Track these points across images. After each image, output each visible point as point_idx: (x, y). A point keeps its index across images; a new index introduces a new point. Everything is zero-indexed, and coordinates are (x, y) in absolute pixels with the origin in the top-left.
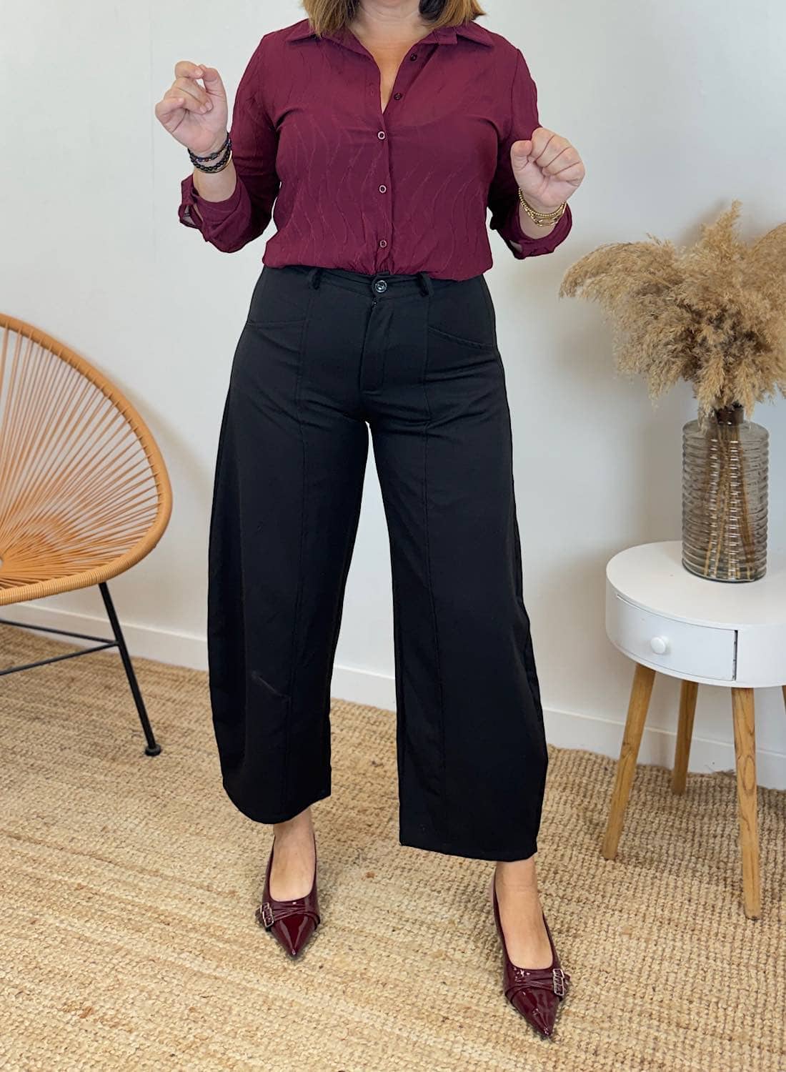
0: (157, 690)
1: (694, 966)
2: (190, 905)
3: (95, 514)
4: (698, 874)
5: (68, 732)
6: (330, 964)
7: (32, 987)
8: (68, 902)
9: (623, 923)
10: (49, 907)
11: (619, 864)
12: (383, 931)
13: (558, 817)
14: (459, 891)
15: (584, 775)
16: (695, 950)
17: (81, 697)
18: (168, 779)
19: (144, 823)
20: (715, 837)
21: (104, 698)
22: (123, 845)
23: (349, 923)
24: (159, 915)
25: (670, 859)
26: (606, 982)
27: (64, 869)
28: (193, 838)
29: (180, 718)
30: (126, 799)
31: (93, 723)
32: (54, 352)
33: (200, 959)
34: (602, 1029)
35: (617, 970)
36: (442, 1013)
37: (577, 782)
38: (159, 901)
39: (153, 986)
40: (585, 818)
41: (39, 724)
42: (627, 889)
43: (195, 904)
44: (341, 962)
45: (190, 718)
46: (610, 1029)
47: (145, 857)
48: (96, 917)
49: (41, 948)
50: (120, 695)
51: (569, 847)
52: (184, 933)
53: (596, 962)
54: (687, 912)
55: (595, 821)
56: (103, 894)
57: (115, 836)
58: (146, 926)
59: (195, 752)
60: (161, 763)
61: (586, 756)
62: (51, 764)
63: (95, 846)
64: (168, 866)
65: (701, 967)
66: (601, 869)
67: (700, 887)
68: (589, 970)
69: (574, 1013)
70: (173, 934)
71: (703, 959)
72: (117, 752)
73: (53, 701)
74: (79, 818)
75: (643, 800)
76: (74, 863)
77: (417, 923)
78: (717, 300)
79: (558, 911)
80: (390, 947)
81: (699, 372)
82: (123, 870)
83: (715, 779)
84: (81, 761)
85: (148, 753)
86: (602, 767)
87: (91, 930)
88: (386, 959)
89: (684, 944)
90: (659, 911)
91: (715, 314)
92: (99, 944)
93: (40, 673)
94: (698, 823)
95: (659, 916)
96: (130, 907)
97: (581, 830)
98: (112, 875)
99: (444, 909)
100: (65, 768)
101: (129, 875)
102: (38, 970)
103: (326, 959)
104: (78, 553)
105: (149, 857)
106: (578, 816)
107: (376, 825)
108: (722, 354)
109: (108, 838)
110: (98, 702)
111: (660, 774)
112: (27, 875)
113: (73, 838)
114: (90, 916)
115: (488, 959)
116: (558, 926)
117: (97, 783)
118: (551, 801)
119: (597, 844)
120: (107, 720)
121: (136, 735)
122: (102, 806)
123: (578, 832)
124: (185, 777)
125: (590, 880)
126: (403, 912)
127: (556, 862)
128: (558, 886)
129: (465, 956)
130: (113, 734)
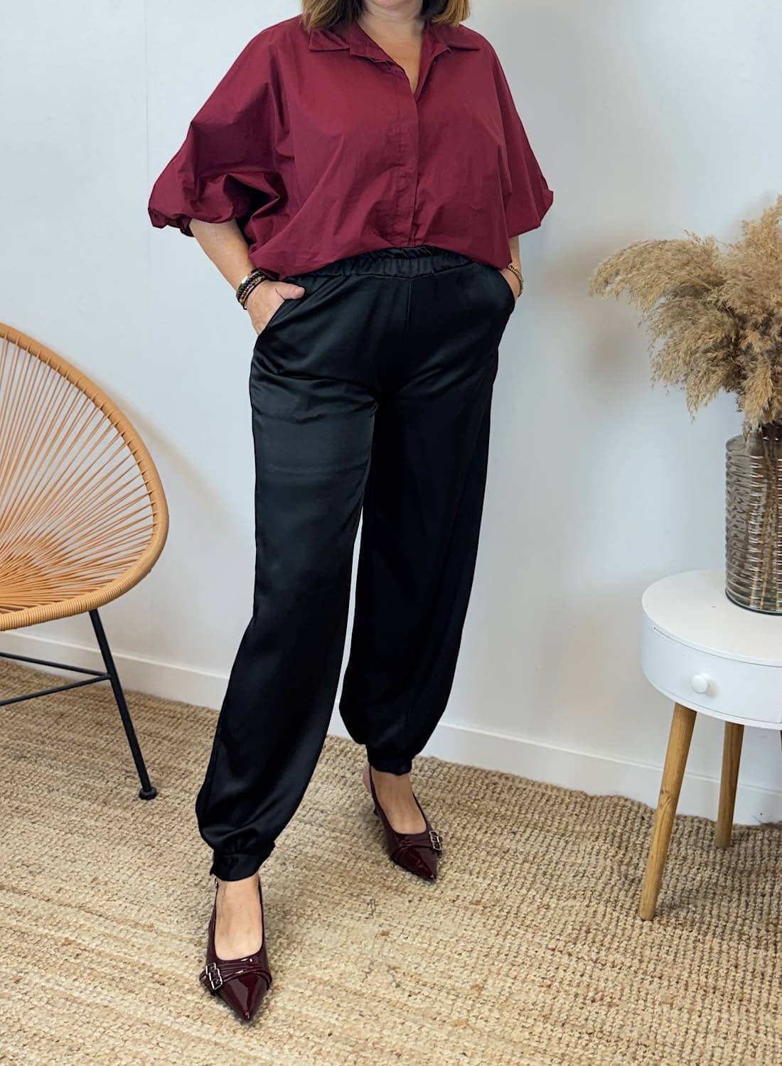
0: (152, 727)
1: (742, 1041)
2: (187, 964)
3: (86, 535)
4: (744, 937)
5: (56, 772)
6: (340, 1030)
7: (15, 1052)
8: (54, 959)
9: (663, 991)
10: (35, 965)
11: (656, 925)
12: (398, 996)
13: (591, 870)
14: (482, 954)
15: (618, 823)
16: (743, 1022)
17: (71, 734)
18: (164, 826)
19: (138, 873)
20: (763, 896)
21: (95, 735)
22: (115, 898)
24: (154, 974)
25: (713, 920)
26: (644, 1057)
27: (50, 922)
29: (178, 758)
30: (119, 847)
31: (83, 763)
32: (42, 359)
33: (199, 1023)
35: (656, 1043)
37: (611, 831)
38: (153, 960)
39: (147, 1052)
40: (620, 872)
41: (25, 764)
42: (667, 954)
44: (351, 1029)
47: (139, 911)
48: (85, 975)
49: (26, 1010)
50: (112, 732)
51: (602, 903)
52: (181, 994)
53: (633, 1034)
54: (734, 980)
55: (631, 878)
56: (93, 950)
57: (107, 888)
58: (139, 987)
60: (157, 808)
61: (622, 802)
62: (37, 807)
63: (84, 898)
64: (164, 921)
65: (750, 1042)
66: (637, 931)
67: (747, 952)
68: (626, 1044)
70: (169, 995)
71: (752, 1032)
72: (109, 794)
73: (40, 738)
74: (67, 866)
75: (683, 854)
76: (61, 916)
77: (436, 987)
78: (763, 303)
79: (591, 978)
80: (405, 1013)
81: (744, 383)
82: (115, 924)
83: (763, 831)
84: (69, 804)
85: (142, 796)
86: (639, 815)
87: (80, 990)
88: (400, 1027)
89: (731, 1016)
90: (703, 979)
91: (760, 319)
92: (88, 1005)
93: (27, 708)
94: (744, 880)
95: (703, 984)
96: (122, 965)
97: (615, 885)
98: (102, 929)
99: (466, 972)
100: (53, 812)
101: (121, 930)
102: (22, 1032)
103: (334, 1025)
104: (67, 577)
105: (143, 910)
106: (612, 868)
108: (769, 363)
109: (99, 891)
110: (90, 740)
111: (702, 826)
112: (11, 928)
113: (60, 889)
114: (78, 974)
115: (513, 1029)
116: (591, 994)
117: (87, 829)
118: (582, 852)
119: (632, 903)
120: (99, 760)
121: (129, 777)
122: (93, 854)
123: (612, 887)
124: (182, 824)
125: (625, 942)
126: (420, 975)
127: (588, 920)
128: (590, 947)
129: (488, 1024)
130: (105, 775)
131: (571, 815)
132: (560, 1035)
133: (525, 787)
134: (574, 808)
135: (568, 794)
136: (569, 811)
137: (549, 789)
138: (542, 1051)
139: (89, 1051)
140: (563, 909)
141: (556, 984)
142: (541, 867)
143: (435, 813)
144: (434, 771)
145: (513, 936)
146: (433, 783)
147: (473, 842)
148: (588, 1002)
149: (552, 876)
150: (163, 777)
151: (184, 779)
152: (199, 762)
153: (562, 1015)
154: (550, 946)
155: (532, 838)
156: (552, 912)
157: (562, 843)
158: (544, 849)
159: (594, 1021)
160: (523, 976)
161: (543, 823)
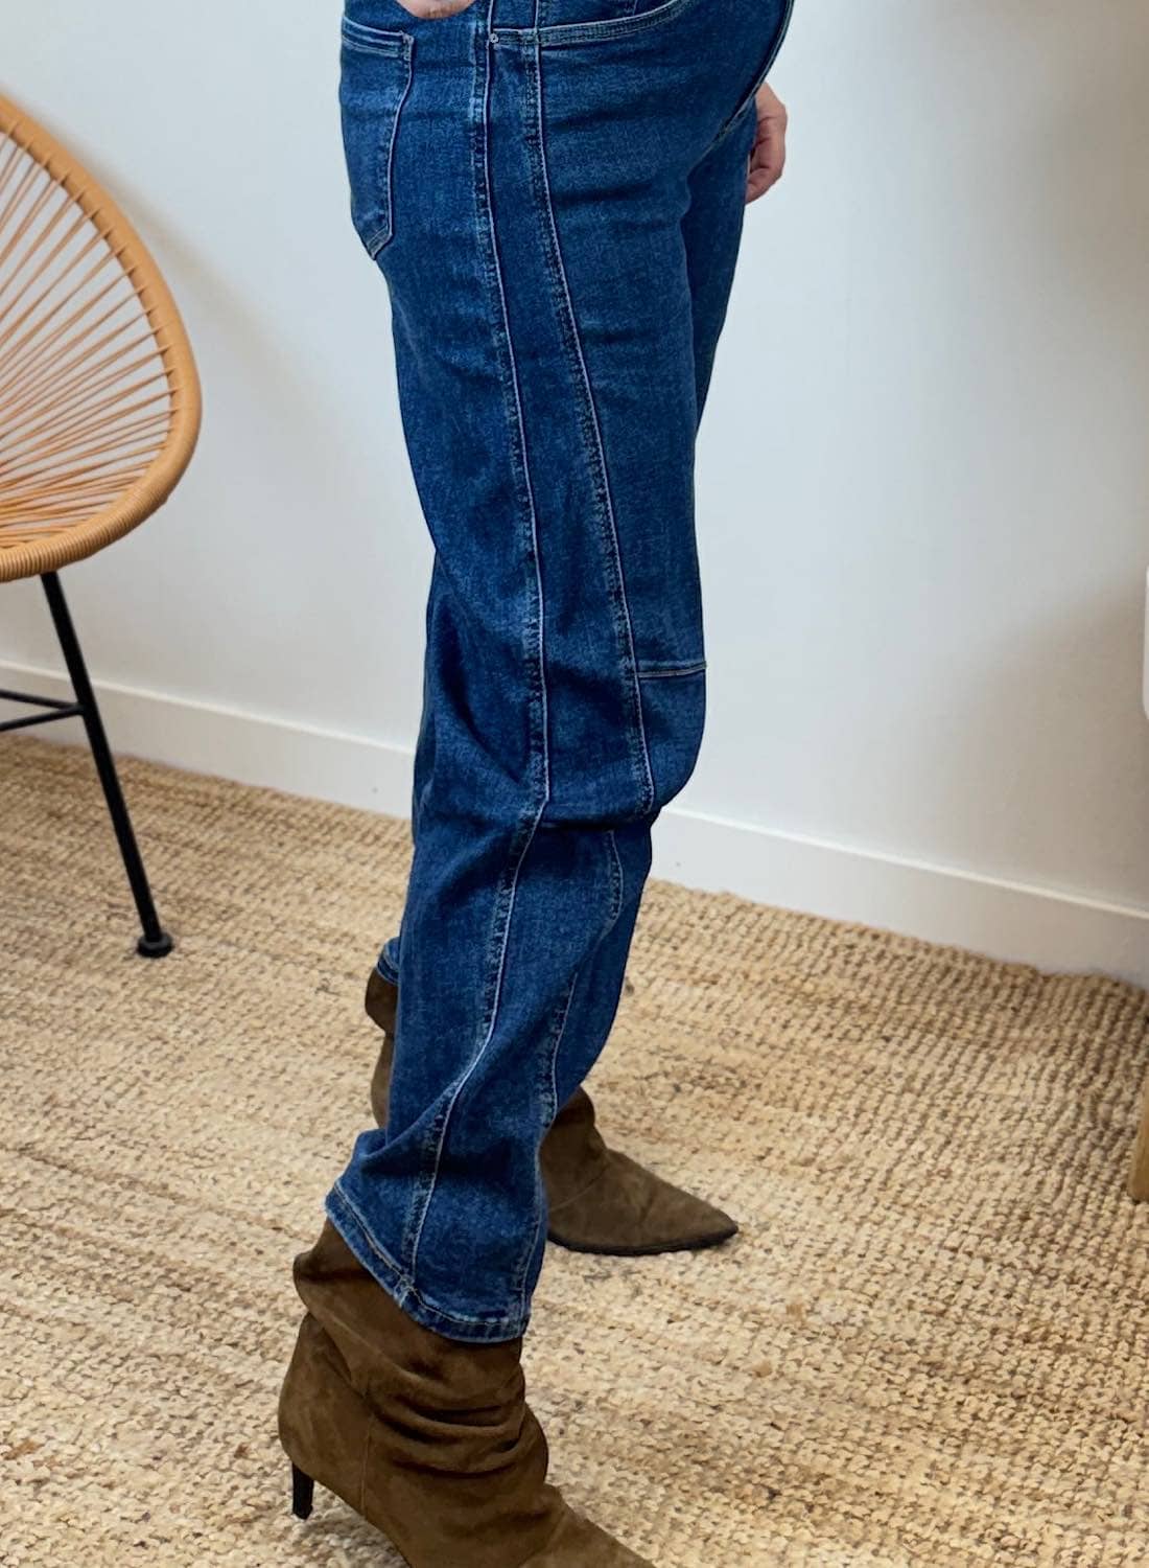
0: (161, 823)
2: (235, 1256)
12: (647, 1321)
13: (1036, 1107)
14: (812, 1251)
15: (1097, 1026)
18: (187, 1007)
19: (135, 1091)
21: (47, 837)
22: (91, 1133)
23: (575, 1300)
24: (170, 1271)
26: (1122, 1440)
28: (239, 1124)
29: (213, 881)
30: (97, 1043)
31: (24, 887)
33: (256, 1358)
34: (1109, 1528)
36: (769, 1482)
37: (1082, 1037)
38: (167, 1246)
39: (159, 1404)
40: (1093, 1115)
43: (242, 1254)
44: (556, 1373)
45: (235, 883)
46: (1125, 1529)
47: (138, 1159)
48: (35, 1268)
50: (82, 831)
51: (1056, 1167)
52: (221, 1306)
53: (1104, 1399)
55: (1117, 1126)
56: (50, 1227)
57: (73, 1115)
58: (140, 1292)
59: (245, 952)
60: (171, 972)
61: (1105, 989)
63: (31, 1132)
64: (189, 1178)
68: (1089, 1416)
69: (1050, 1497)
70: (197, 1308)
72: (77, 947)
77: (721, 1308)
79: (1026, 1301)
80: (661, 1352)
82: (90, 1181)
85: (143, 951)
87: (26, 1294)
88: (651, 1374)
92: (41, 1321)
96: (106, 1253)
97: (1084, 1137)
98: (66, 1190)
99: (780, 1283)
105: (147, 1158)
107: (638, 1115)
109: (59, 1118)
110: (36, 845)
114: (22, 1267)
115: (869, 1385)
116: (1024, 1329)
117: (34, 1009)
118: (1021, 1076)
119: (1116, 1172)
120: (54, 882)
121: (116, 915)
122: (46, 1054)
123: (1079, 1140)
124: (222, 1003)
125: (1099, 1239)
126: (690, 1286)
127: (1026, 1196)
128: (1028, 1246)
129: (822, 1375)
130: (68, 911)
131: (1003, 1008)
132: (961, 1399)
133: (910, 954)
134: (1010, 996)
135: (998, 969)
136: (1000, 1000)
137: (960, 959)
138: (925, 1425)
139: (44, 1400)
140: (978, 1179)
141: (957, 1309)
142: (938, 1102)
143: (728, 997)
144: (729, 918)
145: (875, 1223)
146: (726, 943)
147: (802, 1052)
148: (1017, 1342)
149: (959, 1119)
150: (184, 917)
151: (226, 920)
152: (257, 890)
153: (965, 1364)
154: (949, 1243)
155: (923, 1049)
156: (955, 1183)
157: (982, 1057)
158: (945, 1069)
159: (1028, 1376)
160: (892, 1293)
161: (946, 1022)
